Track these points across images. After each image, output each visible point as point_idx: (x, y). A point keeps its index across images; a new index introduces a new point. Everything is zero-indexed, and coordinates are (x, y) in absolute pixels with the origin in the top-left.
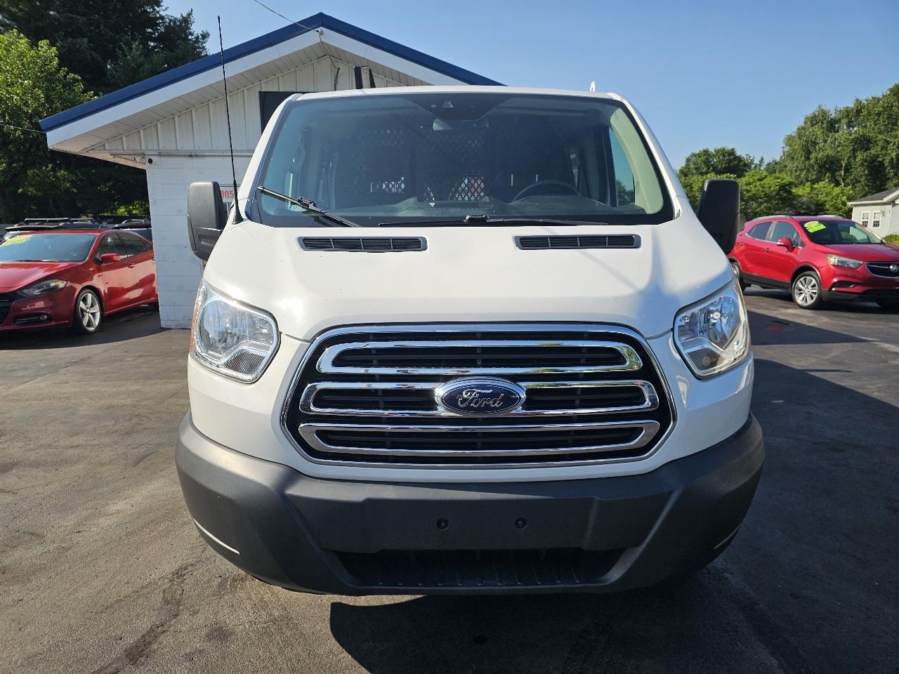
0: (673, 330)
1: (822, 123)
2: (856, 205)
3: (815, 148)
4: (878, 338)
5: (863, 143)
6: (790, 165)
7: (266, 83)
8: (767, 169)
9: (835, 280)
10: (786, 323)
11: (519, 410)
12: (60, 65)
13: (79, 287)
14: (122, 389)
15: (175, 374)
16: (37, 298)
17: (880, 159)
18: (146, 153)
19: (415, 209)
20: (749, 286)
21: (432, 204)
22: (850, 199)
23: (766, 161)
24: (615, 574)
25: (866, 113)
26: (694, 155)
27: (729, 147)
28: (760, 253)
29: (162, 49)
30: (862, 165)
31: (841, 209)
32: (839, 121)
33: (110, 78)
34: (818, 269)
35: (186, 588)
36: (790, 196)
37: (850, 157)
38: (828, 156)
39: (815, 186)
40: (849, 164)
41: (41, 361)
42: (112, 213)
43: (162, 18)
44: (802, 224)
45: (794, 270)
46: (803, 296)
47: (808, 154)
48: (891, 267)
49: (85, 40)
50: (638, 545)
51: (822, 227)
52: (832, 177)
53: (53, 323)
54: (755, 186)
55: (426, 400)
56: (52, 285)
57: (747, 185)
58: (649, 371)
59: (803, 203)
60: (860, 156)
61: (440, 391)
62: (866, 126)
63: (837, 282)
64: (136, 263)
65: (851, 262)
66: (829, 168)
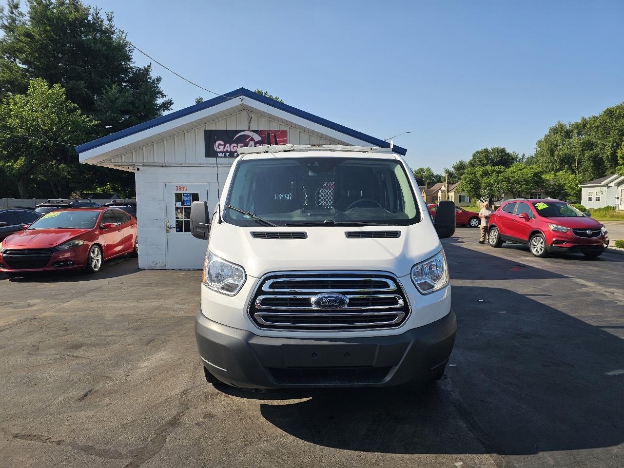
0: (411, 274)
1: (561, 132)
2: (584, 187)
3: (557, 148)
4: (575, 275)
5: (589, 145)
6: (541, 159)
7: (209, 125)
8: (527, 162)
9: (554, 239)
10: (524, 266)
11: (346, 307)
12: (67, 99)
13: (90, 244)
14: (126, 305)
15: (155, 296)
16: (66, 251)
17: (600, 156)
18: (136, 164)
19: (301, 216)
20: (505, 242)
21: (309, 214)
22: (581, 183)
23: (527, 156)
24: (388, 378)
25: (589, 126)
26: (478, 152)
27: (501, 147)
28: (509, 221)
29: (130, 87)
30: (589, 160)
31: (575, 189)
32: (572, 131)
33: (97, 106)
34: (543, 232)
35: (189, 398)
36: (541, 180)
37: (580, 155)
38: (566, 154)
39: (557, 174)
40: (580, 159)
41: (72, 289)
42: (94, 191)
43: (131, 68)
44: (534, 204)
45: (530, 233)
46: (536, 248)
47: (552, 152)
48: (587, 232)
49: (83, 82)
50: (396, 365)
51: (547, 206)
52: (569, 167)
53: (76, 266)
54: (518, 174)
55: (307, 303)
56: (76, 243)
57: (512, 173)
58: (399, 291)
59: (550, 185)
60: (587, 154)
61: (313, 299)
62: (590, 135)
63: (556, 240)
64: (122, 228)
65: (563, 229)
66: (567, 162)
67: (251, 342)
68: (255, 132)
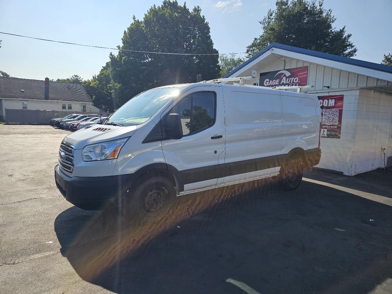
7: (263, 69)
29: (330, 45)
68: (287, 70)
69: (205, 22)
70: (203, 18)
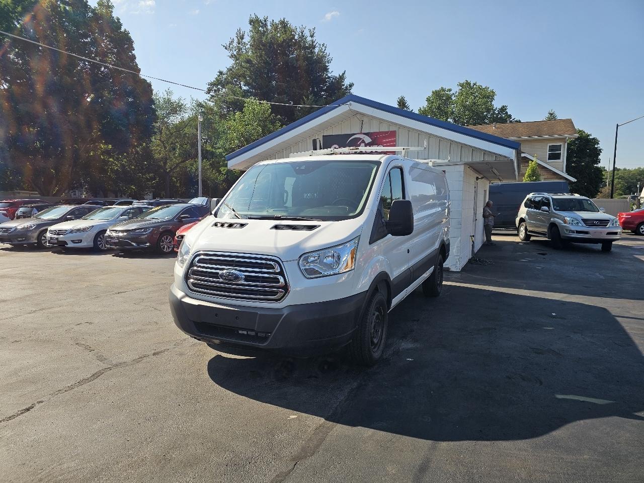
7: (327, 131)
11: (242, 281)
58: (282, 273)
61: (220, 273)
67: (183, 300)
69: (122, 30)
70: (116, 21)
